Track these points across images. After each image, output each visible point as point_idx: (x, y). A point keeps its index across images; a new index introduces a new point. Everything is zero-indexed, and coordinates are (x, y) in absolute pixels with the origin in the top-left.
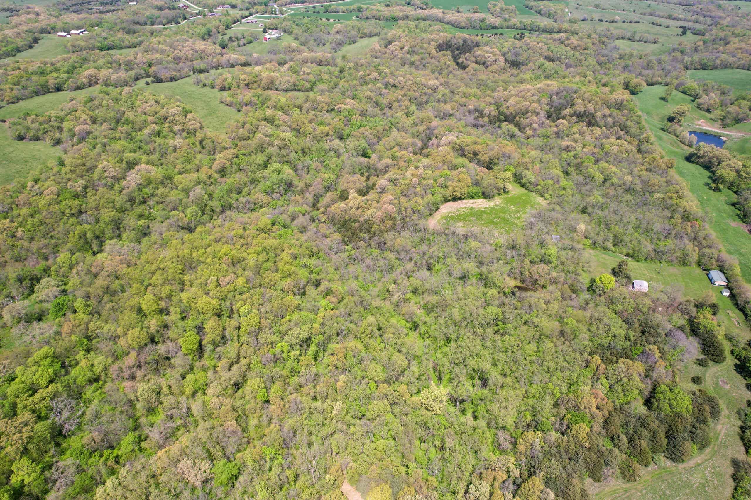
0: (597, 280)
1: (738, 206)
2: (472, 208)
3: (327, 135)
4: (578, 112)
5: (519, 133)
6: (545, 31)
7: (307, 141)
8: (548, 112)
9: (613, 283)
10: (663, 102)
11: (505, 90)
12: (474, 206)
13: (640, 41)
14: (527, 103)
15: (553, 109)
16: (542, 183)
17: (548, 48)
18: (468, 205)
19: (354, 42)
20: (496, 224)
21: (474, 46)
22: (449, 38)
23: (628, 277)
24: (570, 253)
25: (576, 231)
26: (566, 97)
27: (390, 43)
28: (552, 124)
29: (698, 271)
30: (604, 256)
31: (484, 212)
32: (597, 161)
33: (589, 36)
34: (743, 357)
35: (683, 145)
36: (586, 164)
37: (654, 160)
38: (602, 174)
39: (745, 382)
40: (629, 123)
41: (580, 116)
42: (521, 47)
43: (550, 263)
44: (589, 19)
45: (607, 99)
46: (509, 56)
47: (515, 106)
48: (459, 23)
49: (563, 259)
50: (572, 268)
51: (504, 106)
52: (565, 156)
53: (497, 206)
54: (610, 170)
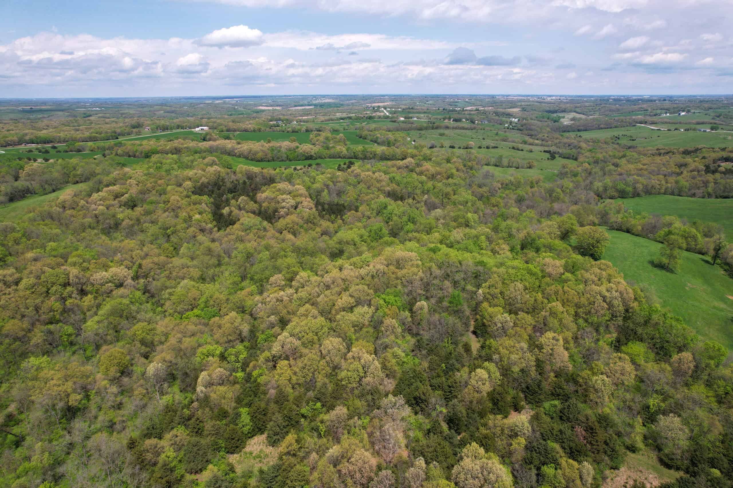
6: (384, 158)
11: (289, 282)
13: (509, 166)
17: (392, 180)
21: (263, 184)
22: (222, 175)
33: (448, 161)
42: (346, 181)
44: (438, 146)
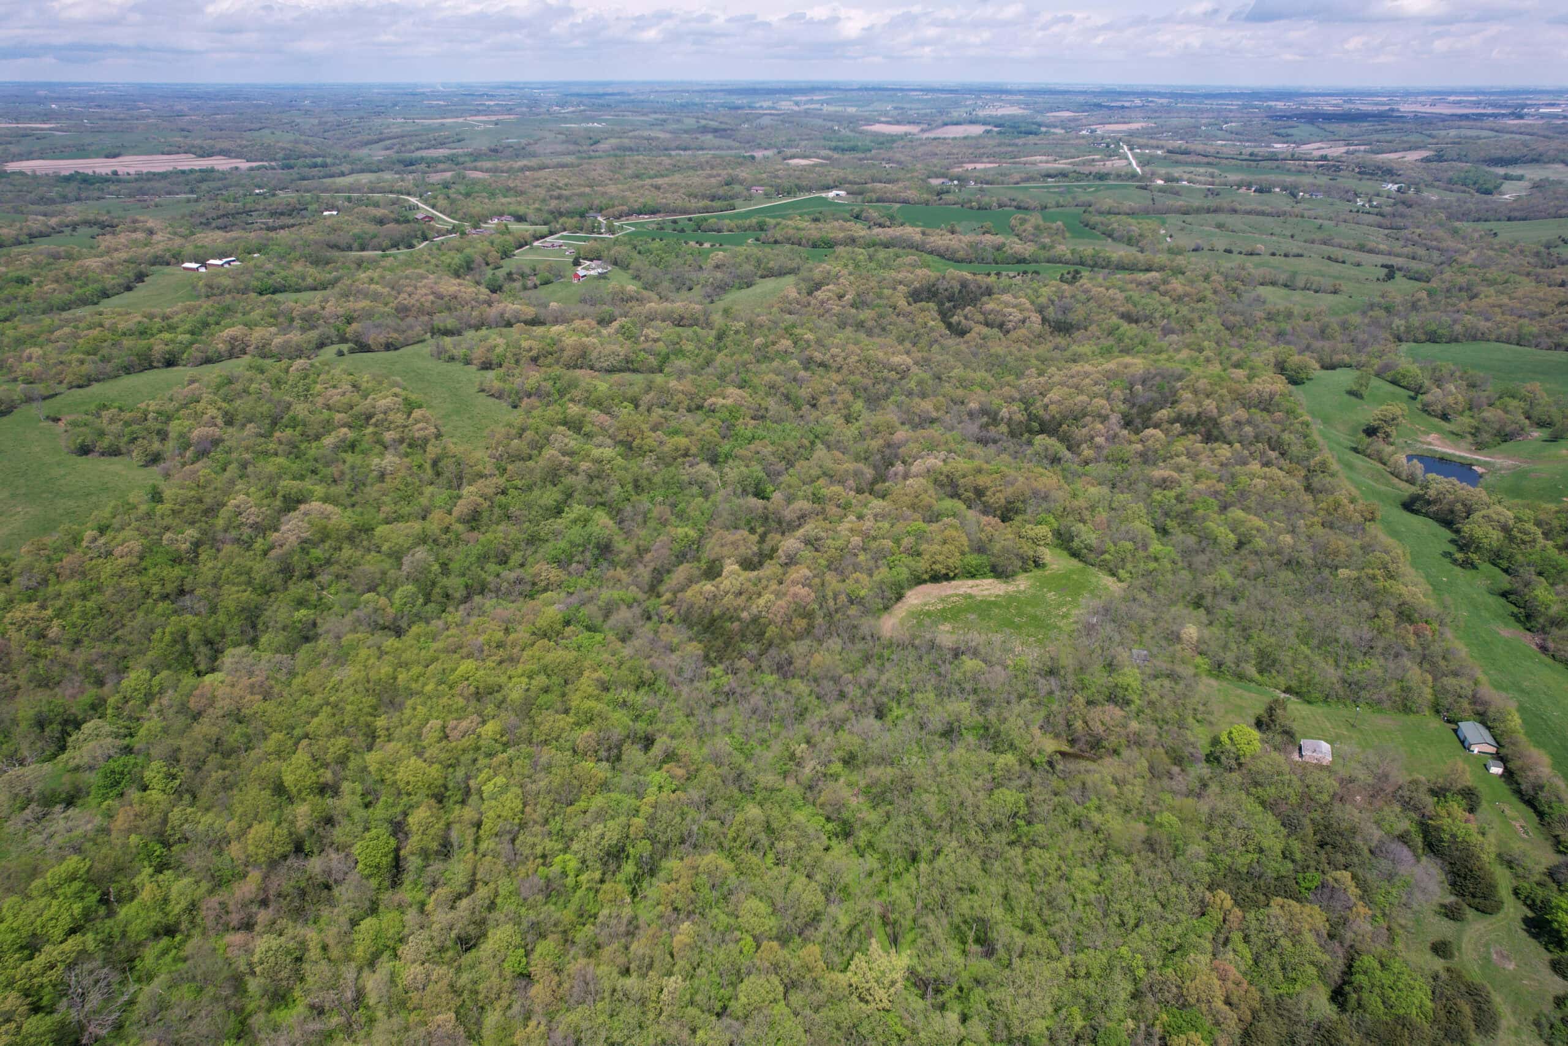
0: (1224, 738)
1: (1512, 597)
2: (971, 596)
3: (686, 455)
4: (1185, 415)
5: (1068, 454)
6: (1121, 267)
7: (646, 465)
8: (1124, 416)
9: (1257, 745)
10: (1353, 399)
11: (1041, 374)
12: (974, 592)
13: (1305, 288)
14: (1083, 398)
15: (1134, 411)
16: (1113, 549)
17: (1128, 299)
18: (961, 591)
19: (749, 285)
20: (1019, 627)
21: (982, 294)
22: (932, 279)
23: (1289, 734)
24: (1167, 683)
25: (1179, 639)
26: (1160, 390)
27: (818, 286)
28: (1134, 438)
29: (1435, 724)
30: (1239, 691)
31: (994, 603)
32: (1224, 508)
33: (1206, 278)
34: (1538, 902)
35: (1396, 481)
36: (1201, 512)
37: (1337, 505)
38: (1233, 531)
39: (1547, 956)
40: (1286, 436)
41: (1189, 423)
42: (1073, 297)
43: (1128, 703)
44: (1206, 247)
45: (1242, 391)
46: (1051, 313)
47: (1060, 403)
48: (955, 252)
49: (1154, 696)
50: (1171, 714)
51: (1038, 404)
52: (1159, 498)
53: (1019, 592)
54: (1249, 524)
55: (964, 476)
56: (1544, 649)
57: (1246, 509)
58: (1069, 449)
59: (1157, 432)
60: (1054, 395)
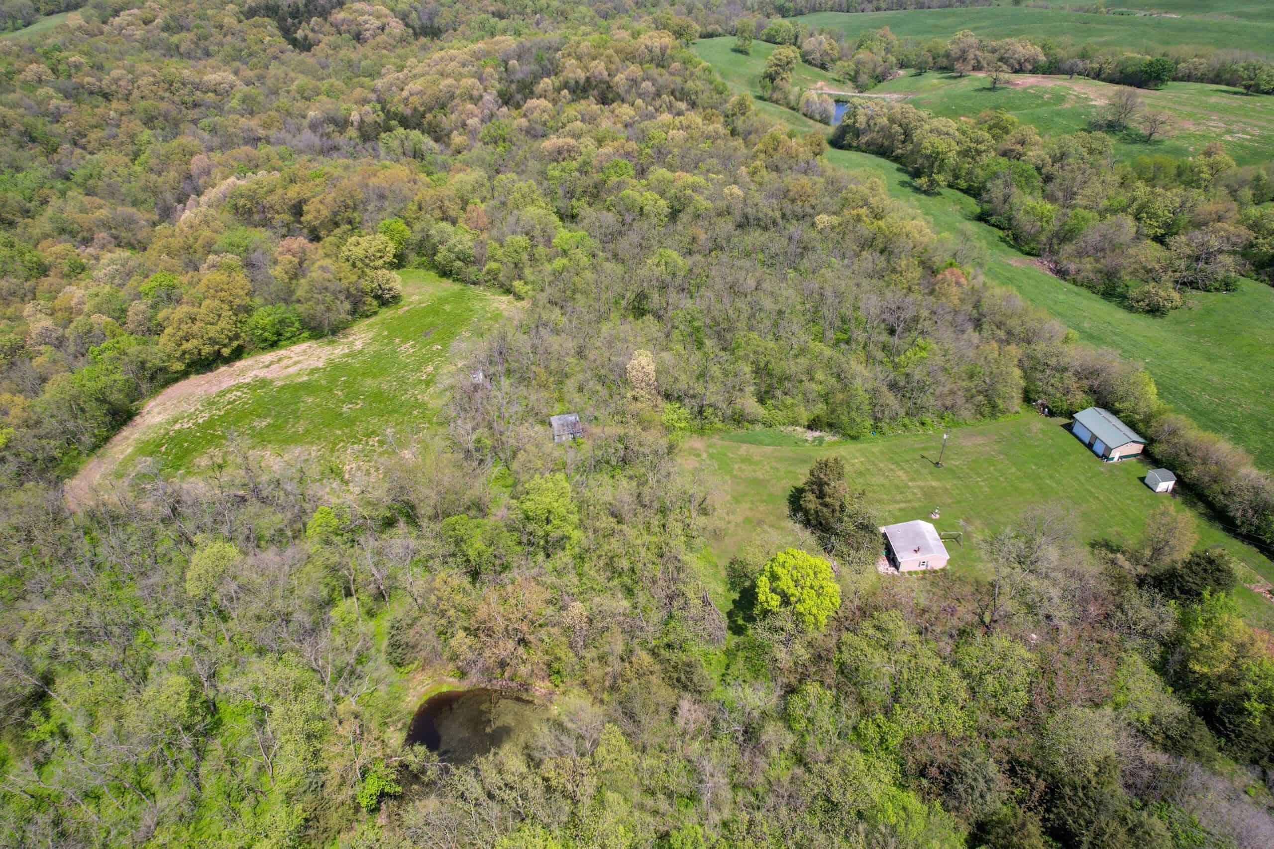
1: (993, 219)
2: (264, 383)
4: (572, 82)
5: (436, 146)
8: (501, 94)
10: (739, 55)
11: (400, 69)
12: (272, 373)
14: (450, 81)
15: (514, 87)
16: (499, 253)
18: (248, 378)
19: (28, 24)
20: (351, 422)
21: (333, 7)
25: (626, 382)
26: (539, 60)
27: (116, 13)
28: (515, 113)
31: (307, 387)
32: (642, 172)
35: (811, 122)
36: (614, 179)
37: (776, 144)
38: (662, 194)
40: (690, 84)
41: (580, 90)
42: (437, 1)
45: (629, 50)
46: (414, 18)
47: (421, 93)
51: (395, 100)
52: (557, 173)
53: (353, 355)
54: (680, 184)
55: (271, 191)
56: (1061, 273)
57: (671, 168)
58: (437, 140)
59: (543, 102)
60: (414, 86)
